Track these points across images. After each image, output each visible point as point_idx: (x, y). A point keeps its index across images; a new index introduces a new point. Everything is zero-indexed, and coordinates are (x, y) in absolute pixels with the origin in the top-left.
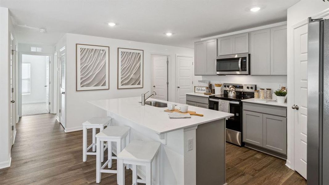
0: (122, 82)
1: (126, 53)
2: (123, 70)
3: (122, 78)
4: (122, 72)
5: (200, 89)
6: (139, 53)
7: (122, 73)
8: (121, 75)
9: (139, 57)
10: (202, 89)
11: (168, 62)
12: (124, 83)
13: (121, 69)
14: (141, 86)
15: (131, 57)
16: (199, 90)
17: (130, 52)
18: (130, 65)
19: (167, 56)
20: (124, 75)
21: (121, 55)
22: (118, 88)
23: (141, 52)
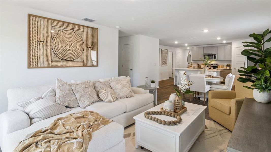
3: (162, 61)
11: (172, 55)
14: (166, 65)
17: (164, 51)
22: (161, 66)
23: (167, 50)
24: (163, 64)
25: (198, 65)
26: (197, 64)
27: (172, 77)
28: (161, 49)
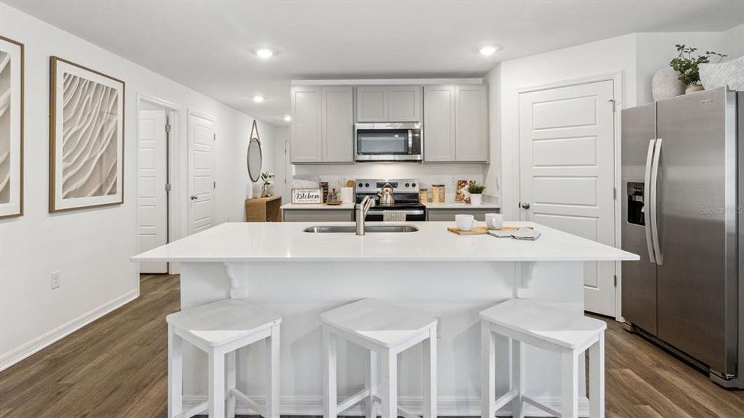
0: (65, 186)
1: (78, 80)
2: (67, 142)
3: (65, 171)
4: (65, 149)
5: (306, 194)
6: (113, 90)
7: (67, 154)
8: (64, 161)
9: (113, 102)
10: (311, 194)
11: (168, 128)
12: (73, 188)
13: (64, 139)
14: (116, 198)
15: (93, 99)
16: (303, 196)
17: (91, 82)
18: (91, 125)
19: (168, 110)
20: (73, 161)
21: (65, 84)
22: (52, 209)
23: (118, 86)
24: (79, 193)
25: (324, 186)
26: (316, 185)
27: (165, 271)
28: (53, 61)
